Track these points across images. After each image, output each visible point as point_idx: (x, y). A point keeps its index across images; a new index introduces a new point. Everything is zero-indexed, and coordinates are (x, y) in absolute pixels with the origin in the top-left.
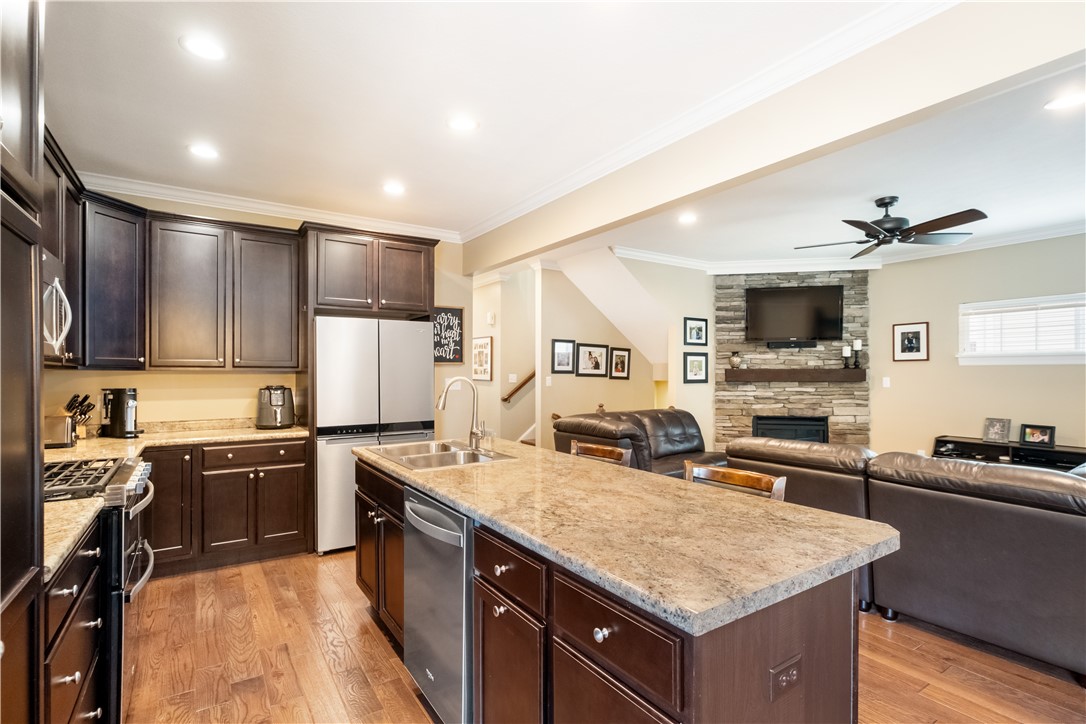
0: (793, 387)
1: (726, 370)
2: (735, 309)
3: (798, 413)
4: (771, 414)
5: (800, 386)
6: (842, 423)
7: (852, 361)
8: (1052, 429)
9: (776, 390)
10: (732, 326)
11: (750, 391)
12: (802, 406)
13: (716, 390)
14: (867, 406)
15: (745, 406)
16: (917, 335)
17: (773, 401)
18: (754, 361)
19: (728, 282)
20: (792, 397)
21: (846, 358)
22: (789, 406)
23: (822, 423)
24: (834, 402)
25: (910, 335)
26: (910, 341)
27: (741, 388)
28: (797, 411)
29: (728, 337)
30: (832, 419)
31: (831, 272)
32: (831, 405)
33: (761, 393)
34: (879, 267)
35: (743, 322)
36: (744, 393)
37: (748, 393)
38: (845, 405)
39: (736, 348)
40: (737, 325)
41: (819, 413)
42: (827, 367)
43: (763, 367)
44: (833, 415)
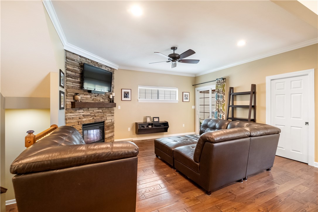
0: (96, 110)
1: (72, 102)
2: (75, 72)
3: (98, 121)
4: (89, 123)
5: (98, 110)
6: (109, 123)
7: (112, 100)
8: (158, 118)
9: (91, 111)
10: (74, 80)
11: (81, 112)
12: (98, 118)
13: (66, 113)
14: (113, 116)
15: (80, 120)
16: (128, 93)
17: (90, 117)
18: (83, 98)
19: (72, 57)
20: (96, 114)
21: (111, 99)
22: (95, 118)
23: (103, 123)
24: (107, 115)
25: (126, 93)
26: (126, 95)
27: (78, 111)
28: (97, 120)
29: (72, 85)
30: (106, 121)
31: (107, 66)
32: (106, 116)
33: (86, 113)
34: (117, 69)
35: (79, 79)
36: (79, 114)
37: (81, 114)
38: (109, 116)
39: (77, 91)
40: (76, 80)
41: (103, 120)
42: (105, 102)
43: (87, 101)
44: (107, 120)
